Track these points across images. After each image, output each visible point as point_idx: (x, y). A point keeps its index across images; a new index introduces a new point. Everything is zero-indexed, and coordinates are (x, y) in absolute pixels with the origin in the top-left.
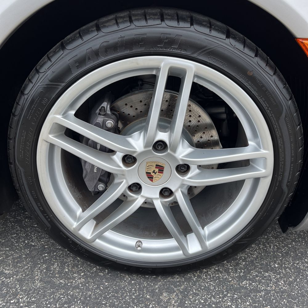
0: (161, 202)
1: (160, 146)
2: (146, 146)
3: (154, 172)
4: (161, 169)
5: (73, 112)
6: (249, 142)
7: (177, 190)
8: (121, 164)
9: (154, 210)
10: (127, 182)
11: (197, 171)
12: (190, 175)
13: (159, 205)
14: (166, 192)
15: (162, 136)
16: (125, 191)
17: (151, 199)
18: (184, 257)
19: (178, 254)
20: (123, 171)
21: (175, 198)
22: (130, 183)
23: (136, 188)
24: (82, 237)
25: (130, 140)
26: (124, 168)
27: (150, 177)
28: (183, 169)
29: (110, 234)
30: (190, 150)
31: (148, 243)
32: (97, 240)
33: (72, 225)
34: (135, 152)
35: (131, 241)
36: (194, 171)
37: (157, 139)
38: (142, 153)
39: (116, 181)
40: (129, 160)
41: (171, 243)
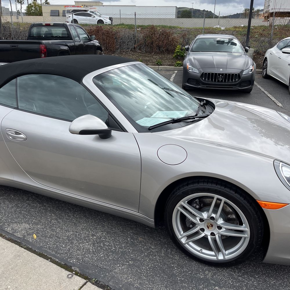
0: (210, 237)
1: (212, 218)
2: (207, 218)
3: (209, 226)
4: (212, 226)
5: (187, 202)
6: (244, 225)
7: (217, 234)
8: (199, 221)
9: (207, 239)
10: (200, 227)
11: (225, 229)
12: (221, 230)
13: (209, 238)
14: (212, 234)
15: (214, 215)
16: (199, 230)
17: (207, 235)
18: (216, 259)
19: (215, 258)
20: (199, 223)
21: (216, 237)
22: (201, 228)
23: (203, 230)
24: (181, 241)
25: (203, 214)
26: (199, 222)
27: (208, 228)
28: (220, 228)
29: (191, 243)
30: (223, 222)
31: (204, 251)
32: (186, 244)
33: (179, 237)
34: (204, 218)
35: (199, 248)
36: (223, 230)
37: (212, 216)
38: (206, 219)
39: (196, 226)
40: (202, 220)
41: (213, 253)
